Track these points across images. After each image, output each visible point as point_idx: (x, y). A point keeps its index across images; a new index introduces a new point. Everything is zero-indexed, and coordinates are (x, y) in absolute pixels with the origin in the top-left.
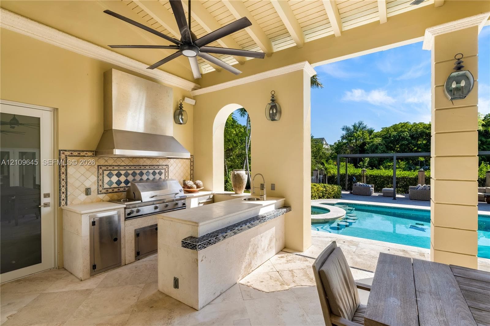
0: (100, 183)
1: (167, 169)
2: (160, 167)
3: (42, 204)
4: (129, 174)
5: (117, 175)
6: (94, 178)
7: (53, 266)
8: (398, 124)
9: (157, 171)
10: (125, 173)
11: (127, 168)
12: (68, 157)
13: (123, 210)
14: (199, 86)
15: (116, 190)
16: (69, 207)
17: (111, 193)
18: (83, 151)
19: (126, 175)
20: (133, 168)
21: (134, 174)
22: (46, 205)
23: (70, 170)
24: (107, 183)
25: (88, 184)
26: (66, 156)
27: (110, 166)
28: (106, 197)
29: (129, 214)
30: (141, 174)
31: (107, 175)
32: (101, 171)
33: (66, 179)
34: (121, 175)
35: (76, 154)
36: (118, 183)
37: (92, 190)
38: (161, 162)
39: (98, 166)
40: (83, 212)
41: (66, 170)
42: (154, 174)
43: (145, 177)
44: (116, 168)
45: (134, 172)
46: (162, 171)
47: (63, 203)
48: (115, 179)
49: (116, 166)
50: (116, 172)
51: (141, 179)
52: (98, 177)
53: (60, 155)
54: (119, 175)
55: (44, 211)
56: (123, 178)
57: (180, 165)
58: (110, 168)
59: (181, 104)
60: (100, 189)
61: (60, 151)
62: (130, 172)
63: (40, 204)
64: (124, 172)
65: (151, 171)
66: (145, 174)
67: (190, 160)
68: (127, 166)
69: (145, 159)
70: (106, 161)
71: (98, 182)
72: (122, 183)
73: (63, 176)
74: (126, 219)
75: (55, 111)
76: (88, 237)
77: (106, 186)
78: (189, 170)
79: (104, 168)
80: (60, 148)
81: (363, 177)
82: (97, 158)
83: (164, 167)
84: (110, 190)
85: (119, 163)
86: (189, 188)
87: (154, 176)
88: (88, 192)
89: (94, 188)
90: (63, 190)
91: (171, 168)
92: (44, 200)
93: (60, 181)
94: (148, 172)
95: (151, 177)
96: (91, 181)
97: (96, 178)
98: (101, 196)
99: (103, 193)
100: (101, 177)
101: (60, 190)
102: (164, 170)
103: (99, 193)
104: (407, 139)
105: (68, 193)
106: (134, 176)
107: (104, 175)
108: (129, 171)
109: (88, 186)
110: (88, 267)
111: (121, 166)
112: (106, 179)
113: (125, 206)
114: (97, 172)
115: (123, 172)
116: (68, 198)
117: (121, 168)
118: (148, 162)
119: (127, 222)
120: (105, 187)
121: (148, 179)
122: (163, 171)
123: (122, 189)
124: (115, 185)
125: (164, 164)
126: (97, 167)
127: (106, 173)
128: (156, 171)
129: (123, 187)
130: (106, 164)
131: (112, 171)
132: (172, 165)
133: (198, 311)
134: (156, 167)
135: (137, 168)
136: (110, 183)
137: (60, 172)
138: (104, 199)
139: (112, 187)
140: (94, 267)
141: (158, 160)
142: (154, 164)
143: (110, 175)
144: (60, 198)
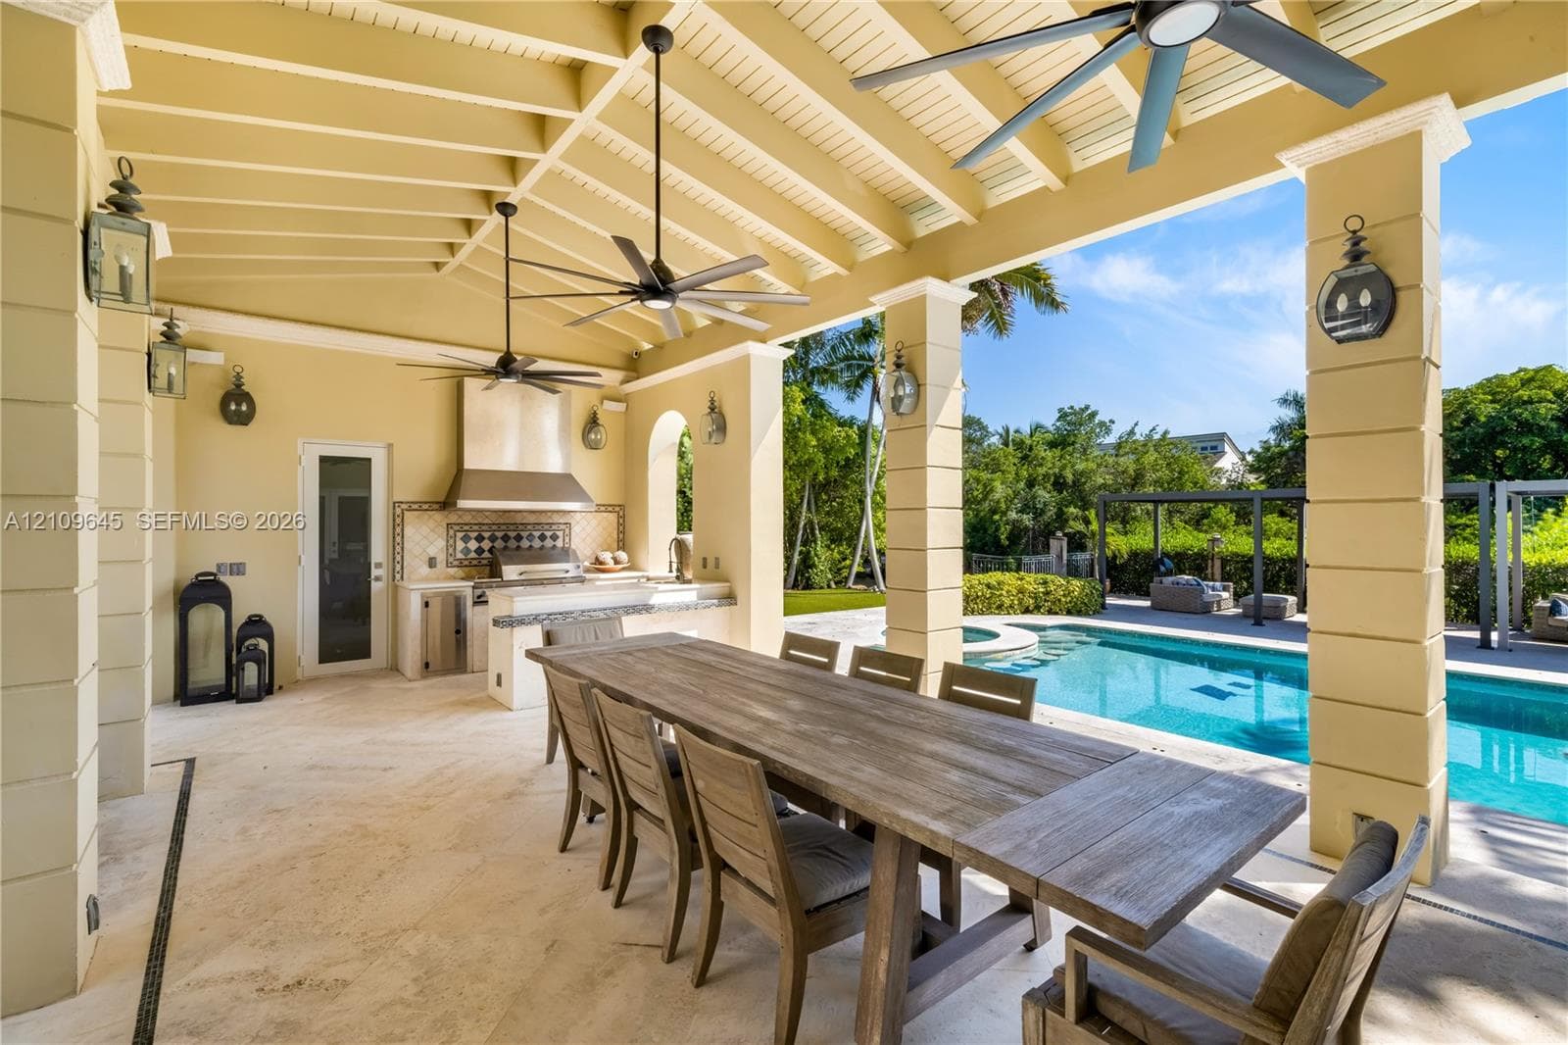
0: (451, 551)
1: (567, 531)
2: (554, 527)
3: (373, 577)
4: (497, 538)
5: (476, 539)
6: (442, 543)
7: (385, 666)
8: (1508, 373)
9: (548, 534)
10: (491, 536)
11: (494, 527)
12: (405, 512)
13: (471, 589)
14: (634, 374)
15: (475, 562)
16: (405, 583)
17: (466, 566)
18: (426, 503)
19: (493, 539)
20: (504, 527)
21: (506, 538)
22: (378, 579)
23: (409, 531)
24: (462, 552)
25: (432, 551)
26: (402, 510)
27: (466, 524)
28: (460, 572)
29: (479, 597)
30: (519, 538)
31: (461, 539)
32: (451, 532)
33: (403, 544)
34: (484, 538)
35: (416, 506)
36: (480, 551)
37: (438, 560)
38: (556, 519)
39: (448, 524)
40: (411, 587)
41: (403, 530)
42: (542, 538)
43: (525, 544)
44: (476, 528)
45: (506, 535)
46: (558, 533)
47: (398, 576)
48: (473, 545)
49: (476, 524)
50: (476, 534)
51: (518, 547)
52: (448, 541)
53: (394, 509)
54: (480, 539)
55: (375, 586)
56: (486, 545)
57: (594, 522)
58: (466, 528)
59: (595, 413)
60: (451, 559)
61: (394, 503)
62: (499, 534)
63: (370, 577)
64: (489, 533)
65: (537, 534)
66: (525, 539)
67: (616, 514)
68: (494, 524)
69: (525, 514)
70: (460, 517)
71: (447, 549)
72: (484, 551)
73: (398, 539)
74: (475, 603)
75: (390, 446)
76: (419, 622)
77: (460, 556)
78: (616, 532)
79: (457, 528)
80: (396, 499)
81: (1213, 560)
82: (446, 513)
83: (563, 527)
84: (466, 563)
85: (480, 520)
86: (601, 563)
87: (542, 541)
88: (432, 562)
89: (441, 558)
90: (398, 558)
91: (576, 529)
92: (375, 572)
93: (394, 546)
94: (530, 535)
95: (537, 544)
96: (437, 547)
97: (444, 543)
98: (452, 571)
99: (454, 566)
100: (451, 541)
101: (394, 559)
102: (562, 532)
103: (448, 565)
104: (1541, 429)
105: (405, 564)
106: (506, 542)
107: (457, 539)
108: (496, 533)
109: (432, 556)
110: (419, 665)
111: (484, 524)
112: (460, 545)
113: (472, 584)
114: (445, 534)
115: (486, 535)
116: (405, 570)
117: (484, 528)
118: (532, 519)
119: (476, 608)
120: (458, 557)
121: (531, 546)
122: (560, 534)
123: (485, 562)
124: (473, 555)
125: (561, 521)
126: (445, 526)
127: (460, 535)
128: (545, 533)
129: (486, 559)
130: (460, 521)
131: (469, 533)
132: (578, 523)
133: (510, 710)
134: (546, 527)
135: (512, 527)
136: (466, 551)
137: (394, 534)
138: (456, 575)
139: (469, 557)
140: (427, 665)
141: (549, 514)
142: (543, 521)
143: (466, 539)
144: (394, 569)
